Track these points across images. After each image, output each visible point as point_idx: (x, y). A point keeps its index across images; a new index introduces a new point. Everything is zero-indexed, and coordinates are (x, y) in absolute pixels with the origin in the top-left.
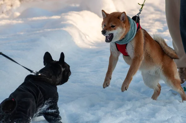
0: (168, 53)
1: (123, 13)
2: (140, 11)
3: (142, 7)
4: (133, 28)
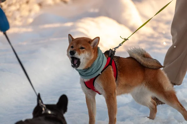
0: (147, 66)
1: (98, 39)
4: (101, 59)
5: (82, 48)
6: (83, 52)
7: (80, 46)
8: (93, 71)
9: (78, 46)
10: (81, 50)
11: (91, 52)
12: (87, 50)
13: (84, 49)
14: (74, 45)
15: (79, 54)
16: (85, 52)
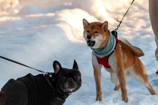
1: (106, 23)
2: (118, 27)
3: (120, 24)
4: (112, 40)
5: (96, 32)
6: (97, 35)
7: (95, 30)
8: (107, 50)
9: (93, 31)
10: (95, 34)
11: (103, 34)
12: (100, 33)
13: (98, 33)
14: (90, 30)
15: (94, 38)
16: (99, 35)
